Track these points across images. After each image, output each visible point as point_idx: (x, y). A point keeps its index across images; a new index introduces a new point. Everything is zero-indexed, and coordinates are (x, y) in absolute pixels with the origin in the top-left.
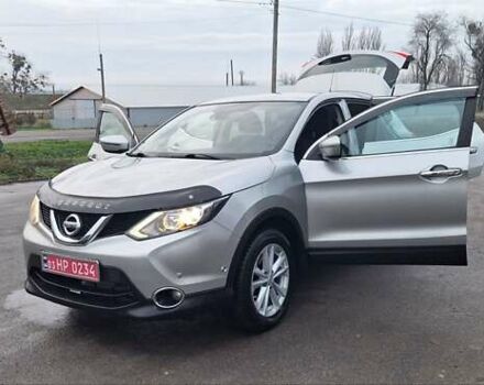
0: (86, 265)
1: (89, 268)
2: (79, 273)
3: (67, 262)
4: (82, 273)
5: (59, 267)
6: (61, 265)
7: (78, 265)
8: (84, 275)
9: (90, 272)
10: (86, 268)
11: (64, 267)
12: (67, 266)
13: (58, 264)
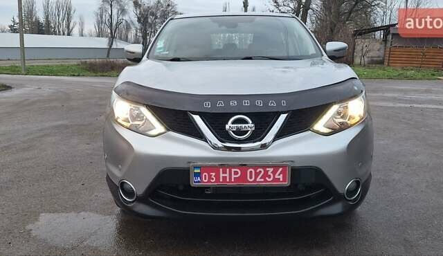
0: (271, 170)
1: (274, 173)
2: (258, 179)
3: (238, 170)
4: (262, 180)
5: (225, 178)
6: (227, 175)
7: (258, 171)
8: (266, 181)
9: (277, 177)
10: (269, 173)
11: (233, 176)
12: (239, 175)
13: (222, 175)
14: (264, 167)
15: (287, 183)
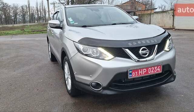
0: (156, 67)
2: (152, 72)
3: (145, 69)
4: (153, 72)
5: (141, 73)
6: (142, 72)
7: (152, 69)
8: (154, 72)
9: (158, 70)
10: (156, 69)
11: (144, 72)
12: (146, 71)
13: (140, 72)
14: (154, 67)
15: (161, 72)
